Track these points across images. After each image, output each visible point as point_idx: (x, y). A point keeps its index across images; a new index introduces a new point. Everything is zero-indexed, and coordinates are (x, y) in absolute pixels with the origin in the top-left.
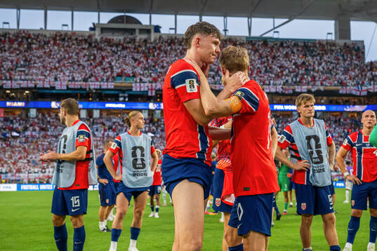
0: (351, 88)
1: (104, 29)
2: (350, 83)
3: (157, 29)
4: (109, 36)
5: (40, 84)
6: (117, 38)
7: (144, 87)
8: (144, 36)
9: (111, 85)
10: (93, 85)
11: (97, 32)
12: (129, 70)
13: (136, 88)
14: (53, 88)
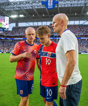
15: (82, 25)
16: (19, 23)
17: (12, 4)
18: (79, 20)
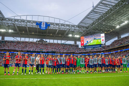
0: (77, 52)
1: (38, 42)
2: (76, 51)
3: (47, 42)
4: (39, 43)
5: (28, 50)
6: (40, 43)
7: (45, 51)
8: (45, 43)
9: (39, 50)
10: (36, 50)
11: (37, 42)
12: (42, 48)
13: (43, 51)
14: (30, 51)
15: (63, 44)
16: (5, 37)
17: (7, 20)
18: (62, 40)
